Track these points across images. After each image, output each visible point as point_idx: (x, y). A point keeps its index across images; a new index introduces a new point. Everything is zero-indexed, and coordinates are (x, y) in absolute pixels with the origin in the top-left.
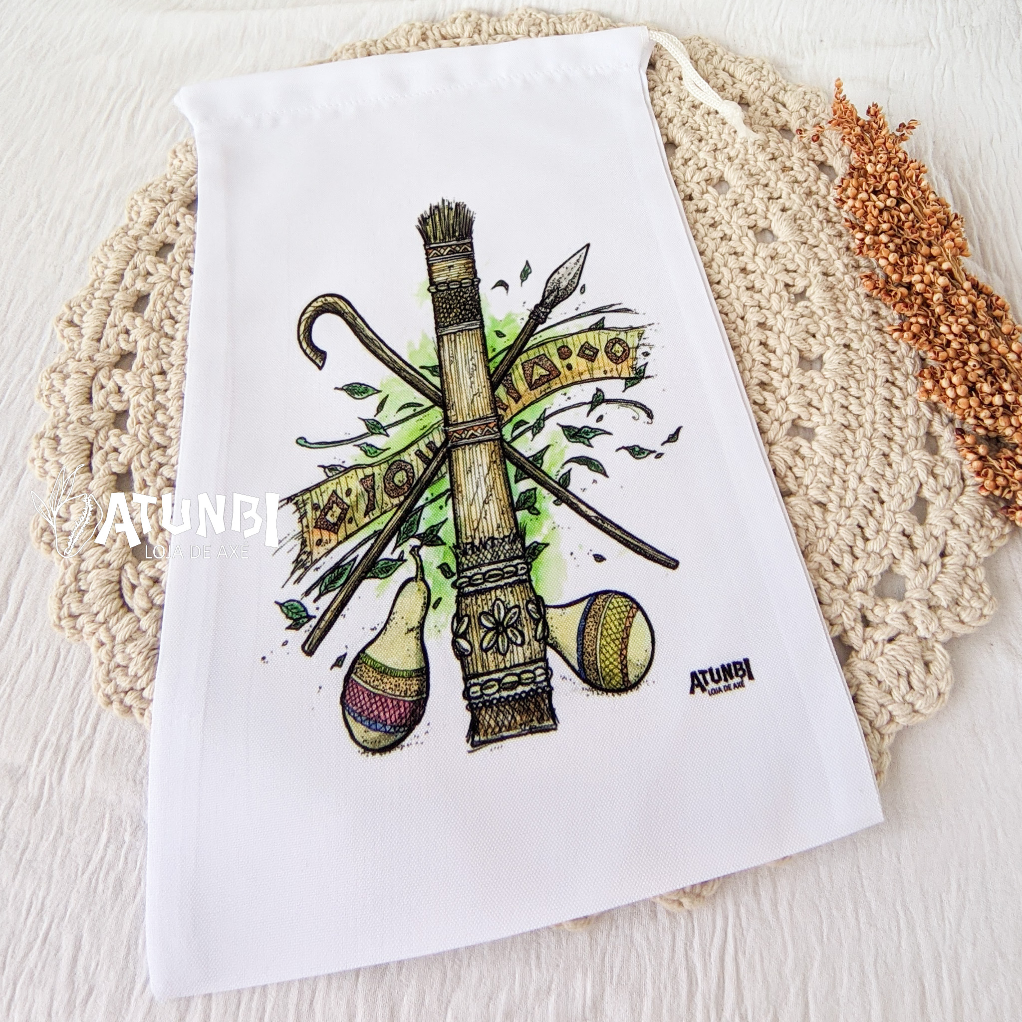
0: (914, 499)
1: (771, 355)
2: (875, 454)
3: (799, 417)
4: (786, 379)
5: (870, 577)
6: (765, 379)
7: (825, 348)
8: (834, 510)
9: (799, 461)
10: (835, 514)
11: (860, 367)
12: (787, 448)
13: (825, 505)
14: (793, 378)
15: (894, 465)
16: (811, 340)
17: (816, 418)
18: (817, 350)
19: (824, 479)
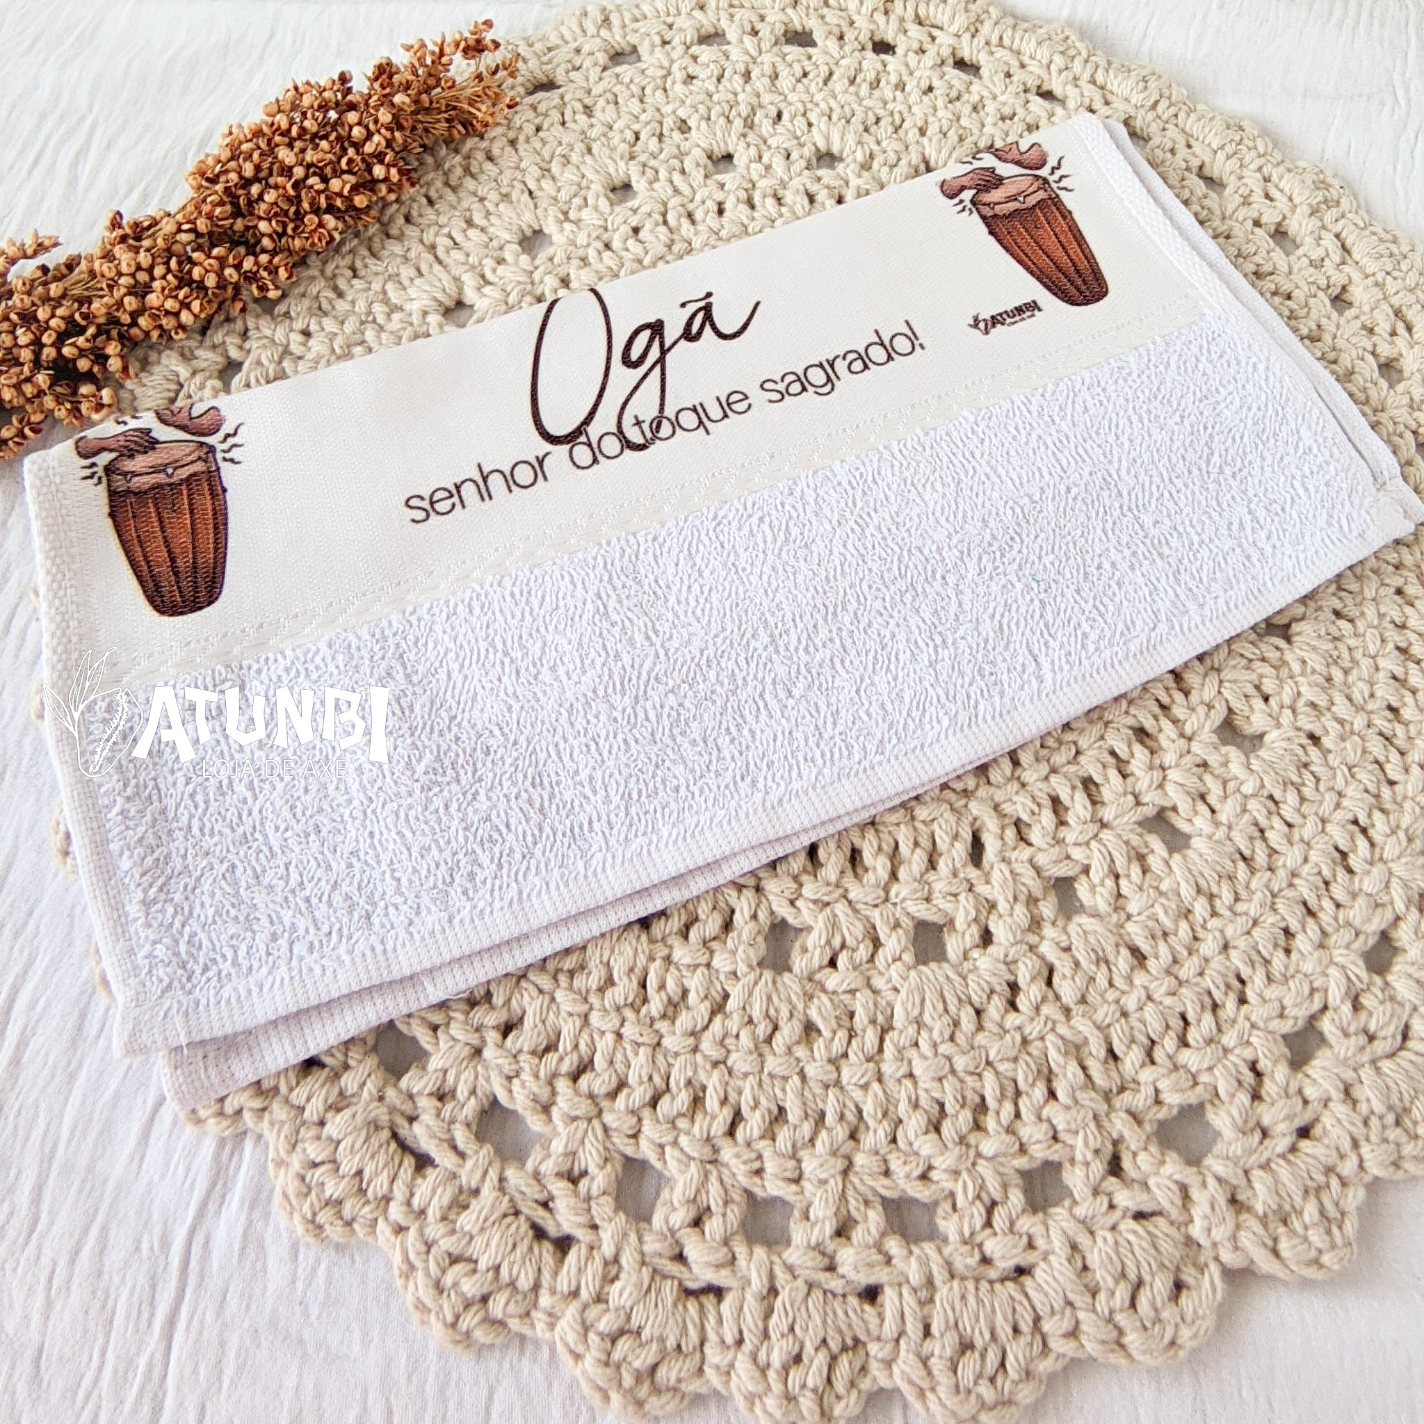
0: (1300, 1023)
1: (1179, 696)
2: (1270, 920)
3: (1174, 809)
4: (1182, 741)
5: (1158, 1102)
6: (1149, 724)
7: (1273, 723)
8: (1154, 972)
9: (1135, 871)
10: (1153, 979)
11: (1318, 780)
12: (1127, 843)
13: (1145, 958)
14: (1196, 747)
15: (1294, 955)
16: (1258, 703)
17: (1202, 822)
18: (1257, 719)
19: (1162, 917)
